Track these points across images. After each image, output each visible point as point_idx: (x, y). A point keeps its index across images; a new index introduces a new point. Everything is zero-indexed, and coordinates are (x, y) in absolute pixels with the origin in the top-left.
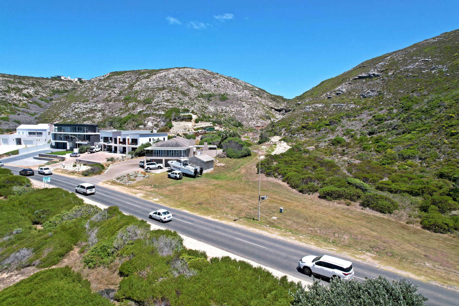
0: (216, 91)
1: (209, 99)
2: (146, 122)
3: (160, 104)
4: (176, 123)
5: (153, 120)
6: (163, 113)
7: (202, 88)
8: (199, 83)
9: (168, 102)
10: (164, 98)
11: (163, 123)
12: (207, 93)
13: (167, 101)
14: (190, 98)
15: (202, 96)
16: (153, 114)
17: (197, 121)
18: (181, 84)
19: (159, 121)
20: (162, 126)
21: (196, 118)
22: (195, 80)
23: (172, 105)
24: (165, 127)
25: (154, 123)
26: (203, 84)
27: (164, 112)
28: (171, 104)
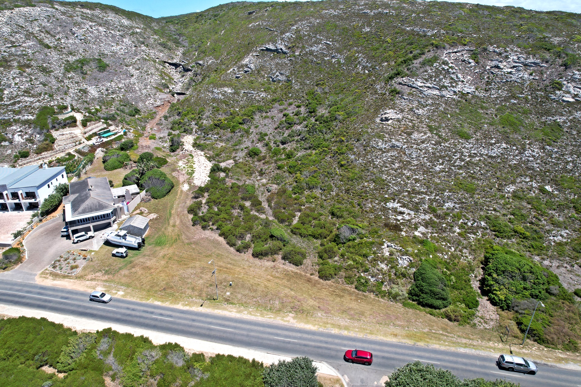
0: (86, 50)
1: (82, 73)
2: (11, 137)
3: (19, 102)
4: (58, 133)
5: (20, 132)
6: (30, 117)
7: (64, 48)
8: (56, 40)
9: (30, 96)
10: (19, 87)
11: (38, 136)
12: (74, 58)
13: (27, 92)
14: (57, 78)
15: (69, 67)
16: (16, 121)
17: (84, 125)
18: (30, 47)
19: (33, 134)
20: (39, 141)
21: (81, 119)
22: (48, 32)
23: (39, 101)
24: (45, 142)
25: (25, 137)
26: (63, 41)
27: (32, 116)
28: (37, 99)
